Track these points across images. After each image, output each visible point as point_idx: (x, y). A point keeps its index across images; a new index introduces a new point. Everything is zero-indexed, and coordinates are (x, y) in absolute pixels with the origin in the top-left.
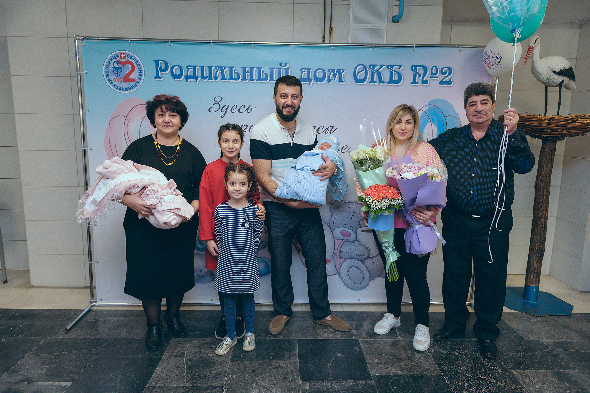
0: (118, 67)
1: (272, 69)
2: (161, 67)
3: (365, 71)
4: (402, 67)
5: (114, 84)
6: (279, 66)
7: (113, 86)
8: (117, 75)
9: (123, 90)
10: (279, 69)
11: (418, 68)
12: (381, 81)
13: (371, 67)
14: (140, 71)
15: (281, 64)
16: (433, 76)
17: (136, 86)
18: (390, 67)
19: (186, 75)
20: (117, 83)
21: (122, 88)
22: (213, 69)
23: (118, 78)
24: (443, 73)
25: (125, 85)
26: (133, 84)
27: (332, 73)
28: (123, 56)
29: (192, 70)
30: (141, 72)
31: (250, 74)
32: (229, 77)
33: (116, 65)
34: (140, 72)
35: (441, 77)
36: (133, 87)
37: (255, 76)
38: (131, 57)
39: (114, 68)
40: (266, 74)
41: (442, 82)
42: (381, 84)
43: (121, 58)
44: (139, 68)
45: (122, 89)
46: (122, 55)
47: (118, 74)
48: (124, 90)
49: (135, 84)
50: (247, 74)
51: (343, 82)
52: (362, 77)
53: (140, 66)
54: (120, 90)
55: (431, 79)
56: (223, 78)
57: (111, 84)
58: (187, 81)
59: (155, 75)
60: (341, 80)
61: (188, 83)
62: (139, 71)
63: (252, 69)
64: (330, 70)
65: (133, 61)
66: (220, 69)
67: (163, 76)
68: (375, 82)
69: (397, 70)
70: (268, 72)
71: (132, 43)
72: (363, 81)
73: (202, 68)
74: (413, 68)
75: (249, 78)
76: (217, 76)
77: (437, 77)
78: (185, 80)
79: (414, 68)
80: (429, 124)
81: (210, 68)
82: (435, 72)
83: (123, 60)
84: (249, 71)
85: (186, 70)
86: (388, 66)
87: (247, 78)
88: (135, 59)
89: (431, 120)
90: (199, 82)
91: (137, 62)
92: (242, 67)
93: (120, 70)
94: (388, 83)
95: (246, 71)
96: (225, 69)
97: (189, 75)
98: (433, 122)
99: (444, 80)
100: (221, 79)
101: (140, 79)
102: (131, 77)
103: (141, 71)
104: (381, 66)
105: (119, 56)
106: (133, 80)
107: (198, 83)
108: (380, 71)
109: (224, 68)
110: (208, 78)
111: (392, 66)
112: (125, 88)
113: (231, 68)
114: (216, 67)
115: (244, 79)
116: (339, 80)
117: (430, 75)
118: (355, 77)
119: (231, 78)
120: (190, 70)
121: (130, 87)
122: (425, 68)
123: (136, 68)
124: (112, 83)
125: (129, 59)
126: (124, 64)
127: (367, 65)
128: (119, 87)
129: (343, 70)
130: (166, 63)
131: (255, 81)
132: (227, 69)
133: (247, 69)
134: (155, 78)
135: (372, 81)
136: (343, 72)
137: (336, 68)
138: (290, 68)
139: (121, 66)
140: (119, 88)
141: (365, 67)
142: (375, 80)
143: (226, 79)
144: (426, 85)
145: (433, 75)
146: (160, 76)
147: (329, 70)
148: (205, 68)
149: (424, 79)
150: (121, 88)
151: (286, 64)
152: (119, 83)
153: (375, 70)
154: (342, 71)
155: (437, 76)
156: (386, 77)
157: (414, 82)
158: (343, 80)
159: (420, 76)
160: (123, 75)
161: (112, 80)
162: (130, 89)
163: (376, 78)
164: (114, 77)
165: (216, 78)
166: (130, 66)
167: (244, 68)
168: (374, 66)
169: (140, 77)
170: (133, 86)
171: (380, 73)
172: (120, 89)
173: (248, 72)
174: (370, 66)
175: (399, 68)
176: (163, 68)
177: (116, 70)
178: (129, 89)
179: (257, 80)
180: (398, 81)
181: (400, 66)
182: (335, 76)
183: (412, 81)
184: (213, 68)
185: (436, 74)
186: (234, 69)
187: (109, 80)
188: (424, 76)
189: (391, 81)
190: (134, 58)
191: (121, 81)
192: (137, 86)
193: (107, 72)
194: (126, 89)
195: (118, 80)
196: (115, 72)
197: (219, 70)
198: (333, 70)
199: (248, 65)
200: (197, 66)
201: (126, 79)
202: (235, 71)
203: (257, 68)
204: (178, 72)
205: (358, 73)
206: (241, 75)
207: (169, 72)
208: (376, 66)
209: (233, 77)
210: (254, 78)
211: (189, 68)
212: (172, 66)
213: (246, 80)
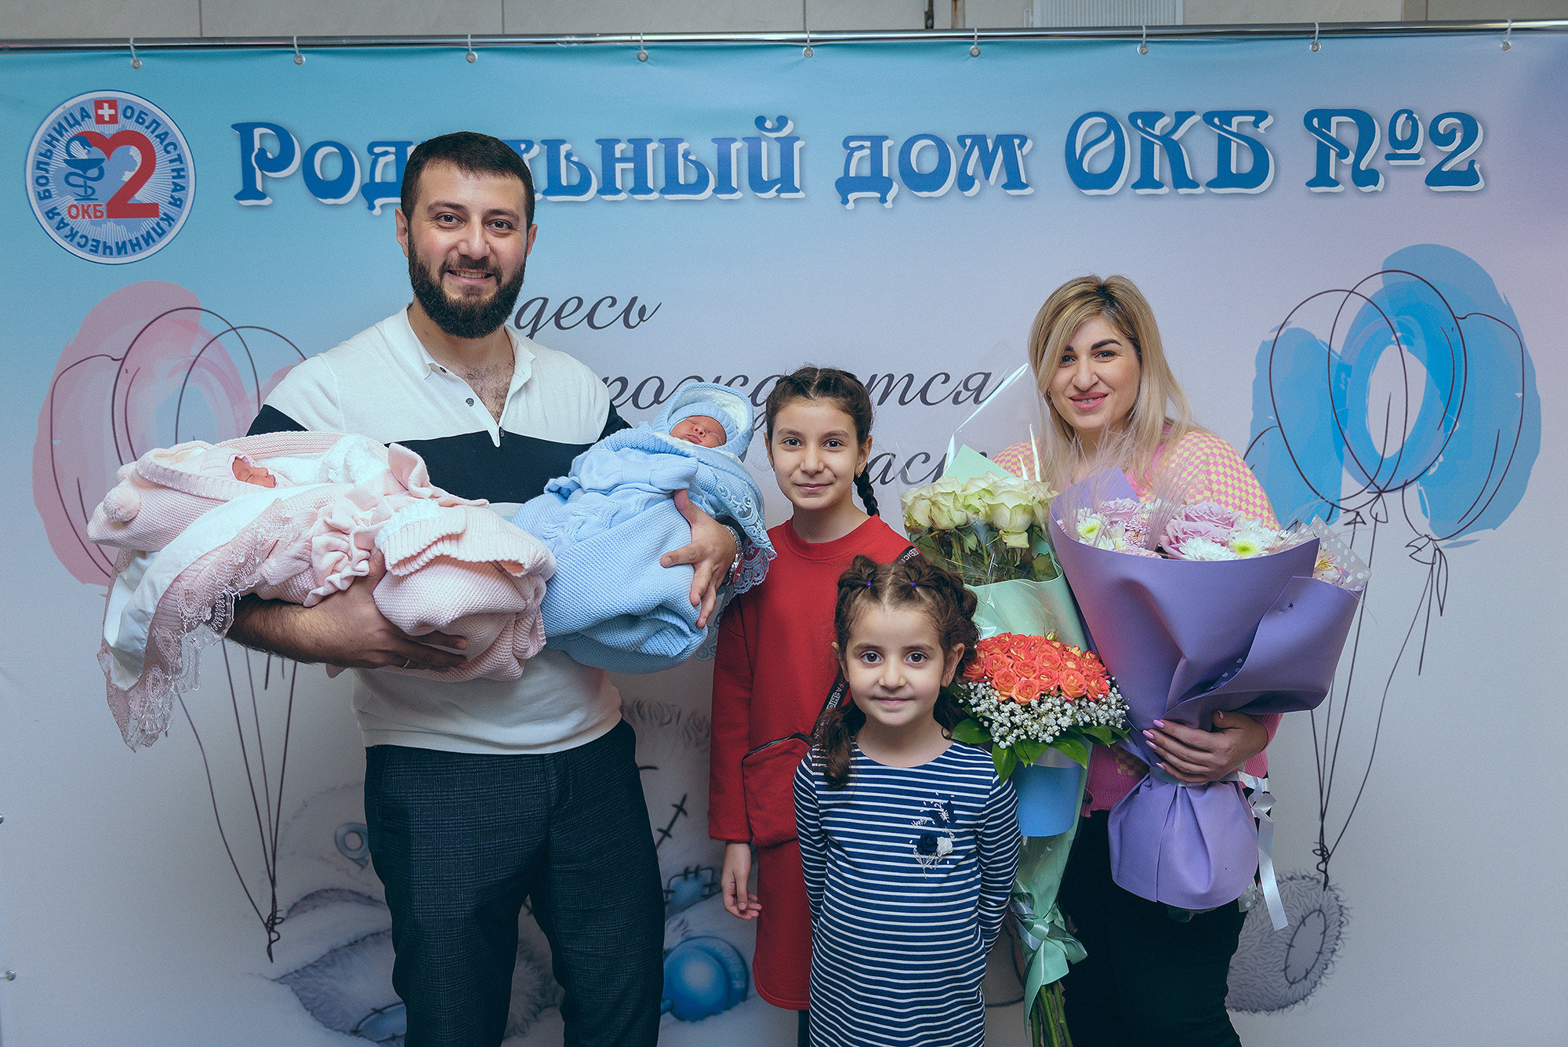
0: (86, 157)
1: (723, 145)
2: (262, 151)
3: (1112, 138)
4: (1269, 120)
5: (72, 229)
6: (753, 131)
7: (66, 237)
8: (81, 191)
9: (108, 251)
10: (754, 144)
11: (1335, 120)
12: (1181, 179)
13: (1139, 122)
14: (178, 170)
15: (760, 122)
16: (1398, 152)
17: (162, 234)
18: (1216, 121)
19: (367, 180)
20: (83, 225)
21: (105, 243)
23: (86, 203)
24: (1439, 139)
25: (114, 230)
26: (147, 224)
27: (976, 153)
28: (106, 112)
29: (391, 157)
30: (182, 173)
31: (631, 165)
33: (80, 152)
34: (175, 174)
35: (1431, 157)
36: (148, 239)
37: (655, 175)
38: (139, 116)
39: (72, 162)
40: (699, 165)
41: (1436, 178)
42: (1182, 191)
43: (100, 120)
44: (171, 161)
45: (106, 247)
46: (102, 108)
47: (85, 186)
48: (111, 254)
49: (158, 224)
50: (619, 166)
51: (1024, 186)
52: (1102, 165)
53: (178, 152)
54: (95, 251)
55: (1393, 162)
57: (58, 228)
58: (372, 207)
59: (238, 187)
60: (1014, 181)
61: (377, 211)
62: (173, 170)
63: (639, 145)
64: (968, 142)
65: (147, 134)
67: (272, 187)
68: (1159, 185)
69: (1248, 131)
70: (708, 154)
71: (144, 59)
72: (1107, 179)
74: (1315, 122)
75: (631, 184)
77: (1416, 157)
78: (362, 203)
79: (1318, 120)
80: (1390, 353)
82: (1408, 134)
83: (109, 130)
84: (630, 154)
85: (368, 160)
86: (1208, 118)
87: (619, 185)
88: (156, 123)
89: (1398, 334)
91: (166, 134)
92: (598, 141)
93: (93, 173)
94: (1211, 184)
95: (618, 155)
96: (527, 150)
98: (1410, 343)
99: (1446, 168)
101: (177, 203)
102: (142, 196)
103: (183, 170)
104: (1181, 117)
105: (92, 114)
106: (150, 210)
108: (1175, 137)
109: (523, 146)
111: (1226, 116)
112: (117, 243)
113: (552, 146)
115: (608, 187)
116: (1004, 180)
117: (1388, 149)
118: (1073, 165)
119: (554, 187)
120: (382, 161)
121: (137, 239)
122: (1364, 122)
123: (161, 158)
124: (61, 226)
125: (131, 125)
126: (109, 145)
127: (1122, 114)
128: (93, 240)
129: (1024, 140)
130: (283, 135)
131: (655, 195)
132: (536, 150)
133: (618, 149)
134: (239, 197)
135: (1146, 180)
136: (1021, 146)
137: (992, 129)
138: (797, 139)
139: (97, 153)
140: (90, 242)
141: (1112, 124)
142: (1157, 177)
144: (1370, 188)
145: (1400, 147)
146: (259, 187)
147: (961, 139)
149: (1363, 166)
150: (101, 245)
151: (782, 121)
152: (92, 223)
153: (1157, 132)
154: (1017, 142)
155: (1415, 150)
156: (1202, 161)
157: (1322, 178)
158: (1024, 180)
159: (1343, 153)
160: (105, 191)
161: (64, 214)
162: (137, 248)
163: (1161, 167)
164: (71, 200)
166: (135, 153)
167: (607, 145)
168: (1151, 118)
169: (177, 195)
170: (148, 232)
171: (1176, 144)
172: (97, 247)
173: (623, 160)
174: (1133, 117)
175: (1256, 124)
176: (270, 156)
177: (81, 173)
178: (133, 246)
179: (663, 191)
180: (1257, 175)
181: (1261, 116)
182: (987, 162)
183: (1311, 174)
185: (1411, 142)
186: (564, 149)
187: (51, 214)
188: (1361, 152)
189: (1225, 178)
190: (154, 121)
191: (99, 214)
192: (164, 232)
193: (42, 181)
194: (121, 249)
195: (85, 212)
196: (73, 180)
198: (979, 140)
199: (624, 130)
201: (121, 206)
202: (568, 156)
203: (661, 141)
204: (334, 171)
205: (1085, 150)
206: (593, 172)
207: (297, 170)
208: (1161, 115)
209: (564, 182)
210: (650, 185)
211: (377, 150)
212: (308, 145)
213: (617, 192)
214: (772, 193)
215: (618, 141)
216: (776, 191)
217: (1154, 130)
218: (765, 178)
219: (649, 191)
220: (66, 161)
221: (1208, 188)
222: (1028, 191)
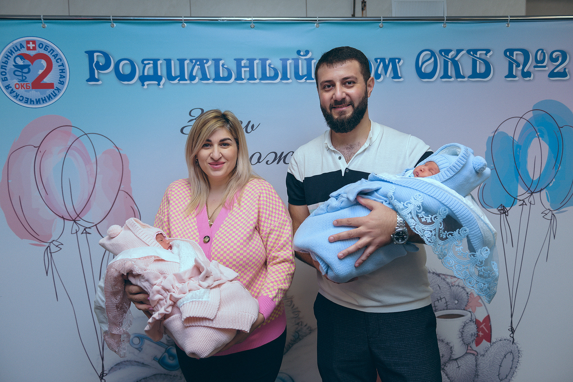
0: (22, 64)
1: (284, 61)
2: (98, 62)
3: (433, 59)
4: (491, 53)
5: (17, 93)
6: (296, 56)
7: (14, 96)
8: (20, 78)
9: (32, 102)
10: (296, 61)
11: (515, 53)
12: (459, 75)
13: (443, 53)
14: (62, 70)
15: (299, 52)
16: (538, 65)
17: (55, 95)
18: (472, 53)
19: (141, 74)
20: (21, 92)
21: (31, 99)
22: (187, 64)
23: (22, 83)
24: (553, 60)
25: (35, 94)
26: (49, 91)
27: (382, 65)
28: (31, 45)
29: (151, 65)
30: (64, 71)
31: (248, 69)
32: (213, 76)
33: (20, 62)
34: (61, 71)
35: (550, 67)
36: (50, 98)
37: (257, 73)
38: (45, 47)
39: (16, 66)
40: (275, 70)
41: (552, 74)
42: (459, 80)
43: (28, 49)
44: (59, 66)
45: (31, 101)
46: (29, 44)
47: (22, 76)
48: (34, 103)
49: (54, 92)
50: (243, 69)
51: (400, 78)
52: (429, 70)
53: (62, 62)
54: (26, 102)
55: (536, 69)
56: (204, 77)
57: (11, 93)
58: (143, 85)
59: (88, 77)
60: (396, 76)
61: (145, 87)
62: (60, 70)
63: (251, 61)
64: (379, 61)
65: (49, 55)
66: (198, 63)
67: (101, 77)
68: (450, 77)
69: (483, 57)
70: (278, 65)
71: (47, 24)
72: (431, 75)
73: (168, 62)
74: (508, 53)
75: (248, 76)
76: (194, 74)
77: (545, 67)
78: (140, 83)
79: (509, 52)
80: (535, 140)
81: (181, 62)
82: (542, 58)
83: (32, 53)
84: (247, 65)
85: (142, 66)
86: (468, 52)
87: (243, 77)
88: (53, 50)
89: (538, 134)
90: (163, 85)
91: (57, 55)
92: (235, 59)
93: (26, 70)
94: (470, 77)
95: (243, 65)
96: (207, 63)
97: (146, 74)
98: (542, 137)
99: (555, 71)
100: (201, 79)
101: (62, 83)
102: (47, 80)
103: (64, 69)
104: (459, 51)
105: (25, 46)
106: (50, 86)
107: (161, 87)
108: (456, 59)
109: (205, 61)
110: (179, 78)
111: (475, 51)
112: (36, 99)
113: (217, 61)
114: (191, 60)
115: (239, 78)
116: (392, 75)
117: (534, 64)
118: (418, 69)
119: (217, 78)
120: (147, 66)
121: (45, 97)
122: (526, 53)
123: (55, 65)
124: (12, 92)
125: (42, 51)
126: (33, 59)
127: (437, 50)
128: (26, 98)
129: (400, 60)
130: (107, 56)
131: (257, 81)
132: (210, 63)
133: (243, 63)
134: (88, 81)
135: (446, 75)
136: (399, 62)
137: (388, 56)
138: (313, 59)
139: (27, 62)
140: (25, 99)
141: (433, 54)
142: (449, 74)
143: (209, 79)
144: (528, 79)
145: (539, 63)
146: (96, 77)
147: (376, 60)
148: (172, 62)
149: (525, 70)
150: (29, 100)
151: (307, 52)
152: (25, 91)
153: (450, 57)
154: (397, 61)
155: (544, 64)
156: (466, 69)
157: (510, 75)
158: (400, 75)
159: (518, 65)
160: (31, 78)
161: (13, 87)
162: (45, 101)
163: (451, 71)
164: (16, 81)
165: (192, 78)
166: (44, 63)
167: (238, 61)
168: (447, 52)
169: (61, 80)
170: (49, 95)
171: (457, 61)
172: (27, 101)
173: (245, 67)
174: (441, 51)
175: (486, 54)
176: (101, 64)
177: (20, 70)
178: (43, 100)
179: (261, 79)
180: (486, 74)
181: (488, 51)
182: (386, 68)
183: (507, 73)
184: (186, 62)
185: (543, 61)
186: (221, 62)
187: (7, 87)
188: (524, 65)
189: (475, 75)
190: (52, 50)
191: (28, 87)
192: (56, 95)
193: (4, 73)
194: (38, 102)
195: (22, 86)
196: (17, 73)
197: (198, 65)
198: (383, 60)
199: (245, 55)
200: (159, 60)
201: (38, 84)
202: (223, 65)
203: (260, 59)
204: (127, 70)
205: (423, 63)
206: (233, 72)
207: (112, 70)
208: (450, 51)
209: (221, 76)
210: (256, 77)
211: (145, 62)
212: (117, 60)
213: (243, 79)
214: (303, 80)
215: (243, 59)
216: (305, 79)
217: (448, 56)
218: (301, 74)
219: (255, 79)
220: (14, 65)
221: (468, 78)
222: (401, 80)
